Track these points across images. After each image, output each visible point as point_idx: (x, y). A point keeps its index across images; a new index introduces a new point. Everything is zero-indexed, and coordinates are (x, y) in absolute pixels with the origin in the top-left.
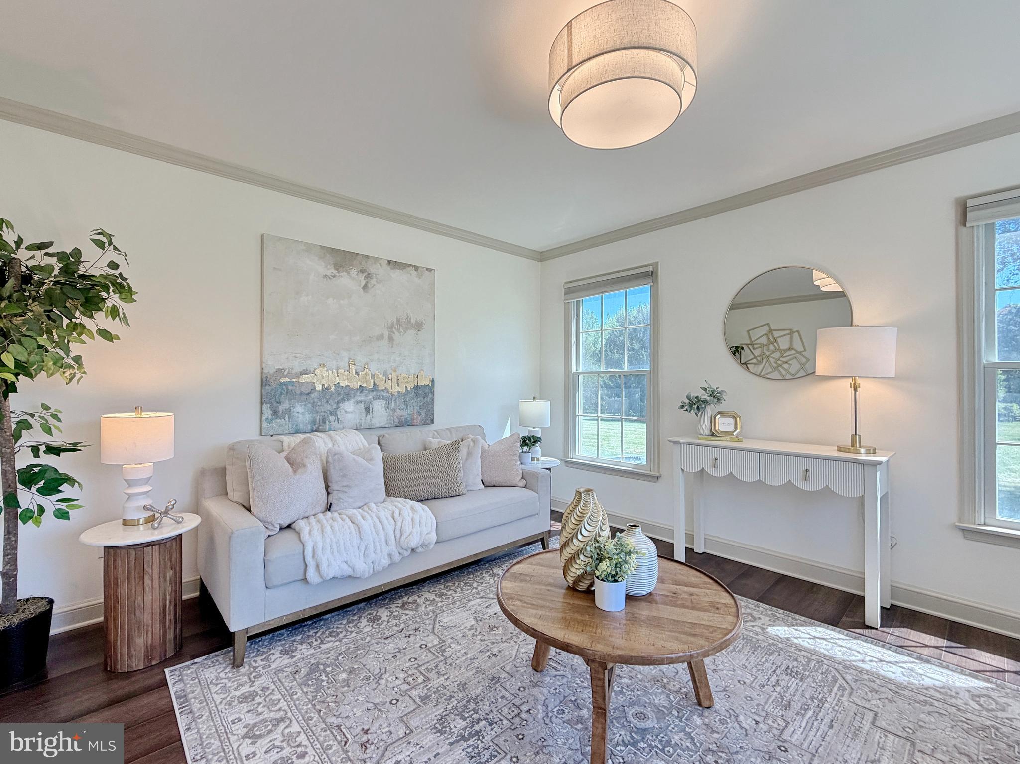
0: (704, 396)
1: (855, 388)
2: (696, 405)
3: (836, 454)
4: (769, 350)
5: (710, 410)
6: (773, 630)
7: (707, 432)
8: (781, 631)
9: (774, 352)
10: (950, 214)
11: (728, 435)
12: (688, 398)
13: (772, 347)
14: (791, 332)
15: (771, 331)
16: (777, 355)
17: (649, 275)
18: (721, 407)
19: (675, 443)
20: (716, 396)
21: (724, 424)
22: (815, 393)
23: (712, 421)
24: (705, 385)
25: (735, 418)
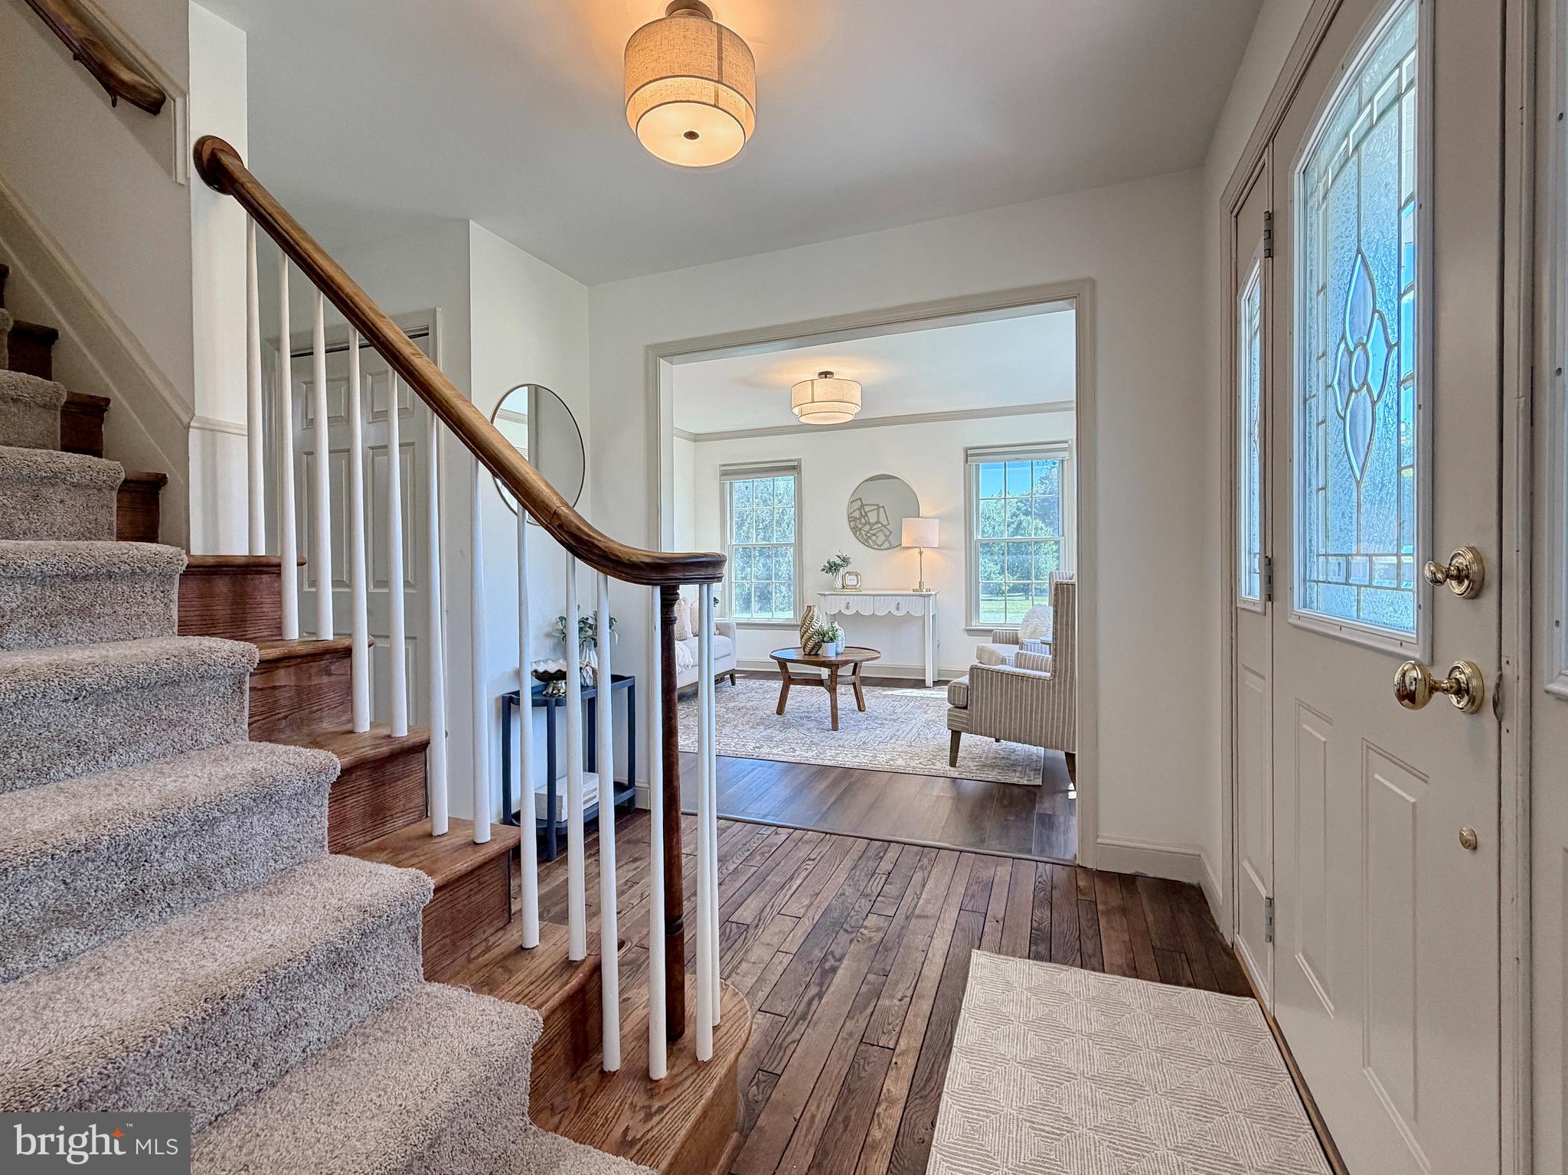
0: (838, 561)
1: (921, 553)
2: (833, 568)
3: (912, 593)
4: (860, 523)
5: (842, 571)
6: (885, 693)
7: (841, 586)
8: (890, 693)
9: (865, 525)
10: (962, 456)
11: (854, 587)
12: (829, 563)
13: (863, 521)
14: (879, 508)
15: (862, 506)
16: (867, 528)
17: (794, 468)
18: (847, 569)
19: (821, 595)
20: (845, 561)
21: (851, 580)
22: (898, 556)
23: (843, 577)
24: (839, 554)
25: (857, 576)
